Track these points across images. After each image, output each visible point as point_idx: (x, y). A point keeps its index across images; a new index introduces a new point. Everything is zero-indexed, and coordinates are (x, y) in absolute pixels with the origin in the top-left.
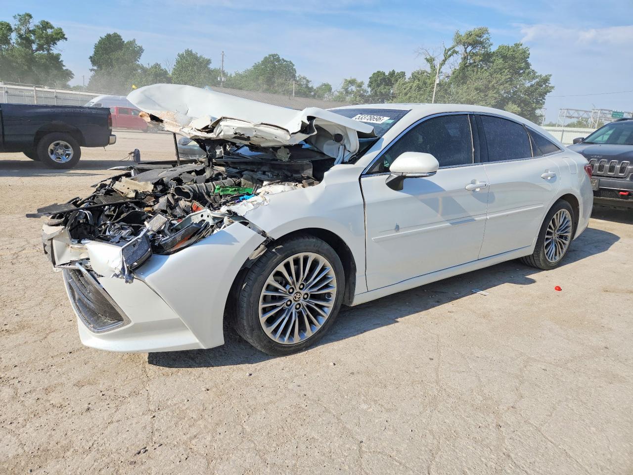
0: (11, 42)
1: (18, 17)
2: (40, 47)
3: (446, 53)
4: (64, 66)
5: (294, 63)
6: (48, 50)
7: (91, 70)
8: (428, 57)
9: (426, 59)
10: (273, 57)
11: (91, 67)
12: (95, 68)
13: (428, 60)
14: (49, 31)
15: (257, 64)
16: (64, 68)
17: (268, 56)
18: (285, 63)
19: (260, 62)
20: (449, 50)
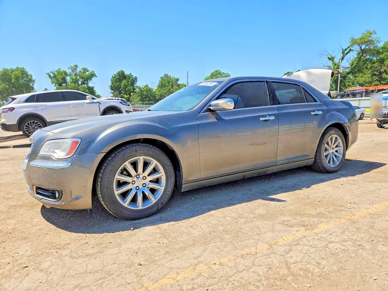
0: (68, 81)
1: (71, 68)
2: (83, 83)
3: (343, 53)
4: (96, 93)
5: (230, 74)
6: (87, 84)
7: (111, 93)
8: (330, 57)
9: (328, 58)
10: (217, 72)
11: (111, 91)
12: (113, 92)
13: (329, 59)
14: (87, 73)
15: (207, 77)
16: (96, 94)
17: (213, 72)
18: (224, 75)
19: (209, 76)
20: (346, 49)
